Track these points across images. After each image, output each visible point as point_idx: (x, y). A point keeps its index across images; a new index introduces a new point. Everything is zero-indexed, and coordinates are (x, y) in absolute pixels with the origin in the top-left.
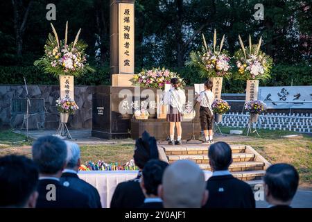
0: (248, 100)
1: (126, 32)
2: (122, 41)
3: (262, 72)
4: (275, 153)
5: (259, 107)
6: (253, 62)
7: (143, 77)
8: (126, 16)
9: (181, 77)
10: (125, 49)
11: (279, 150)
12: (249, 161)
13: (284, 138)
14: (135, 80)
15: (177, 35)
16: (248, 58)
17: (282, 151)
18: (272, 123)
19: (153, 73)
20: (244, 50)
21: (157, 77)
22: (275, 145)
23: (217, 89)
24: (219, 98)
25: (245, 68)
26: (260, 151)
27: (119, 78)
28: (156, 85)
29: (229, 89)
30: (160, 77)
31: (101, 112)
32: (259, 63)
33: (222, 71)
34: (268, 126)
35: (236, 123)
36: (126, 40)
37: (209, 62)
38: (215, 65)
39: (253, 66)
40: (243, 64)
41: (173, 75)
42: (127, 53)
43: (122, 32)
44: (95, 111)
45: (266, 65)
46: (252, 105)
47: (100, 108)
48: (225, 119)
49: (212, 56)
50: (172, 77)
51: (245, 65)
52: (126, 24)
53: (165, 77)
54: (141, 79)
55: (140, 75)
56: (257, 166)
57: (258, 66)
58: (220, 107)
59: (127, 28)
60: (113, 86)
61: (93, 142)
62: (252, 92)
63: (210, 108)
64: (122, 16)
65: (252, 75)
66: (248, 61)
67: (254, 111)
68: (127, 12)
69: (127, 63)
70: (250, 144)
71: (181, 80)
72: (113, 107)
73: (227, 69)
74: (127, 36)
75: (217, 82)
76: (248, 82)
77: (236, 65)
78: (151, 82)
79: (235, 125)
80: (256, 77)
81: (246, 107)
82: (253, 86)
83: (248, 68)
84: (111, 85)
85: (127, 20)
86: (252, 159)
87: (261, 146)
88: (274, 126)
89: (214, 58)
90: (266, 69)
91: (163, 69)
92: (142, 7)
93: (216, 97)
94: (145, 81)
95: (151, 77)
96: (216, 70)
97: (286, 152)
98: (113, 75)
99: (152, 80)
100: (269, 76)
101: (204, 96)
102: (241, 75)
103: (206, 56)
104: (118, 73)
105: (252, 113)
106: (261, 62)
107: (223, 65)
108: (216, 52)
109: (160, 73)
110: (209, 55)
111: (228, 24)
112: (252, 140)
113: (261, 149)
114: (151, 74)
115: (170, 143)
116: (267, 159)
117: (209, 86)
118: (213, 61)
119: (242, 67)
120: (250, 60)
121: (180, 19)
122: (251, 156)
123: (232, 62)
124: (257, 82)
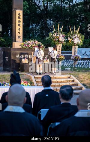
0: (73, 55)
1: (19, 23)
2: (17, 27)
3: (79, 42)
4: (83, 78)
5: (78, 58)
6: (75, 37)
7: (26, 44)
8: (19, 16)
9: (43, 44)
10: (19, 31)
11: (85, 77)
12: (72, 82)
13: (88, 72)
14: (22, 45)
15: (45, 24)
16: (73, 36)
17: (86, 78)
18: (86, 64)
19: (31, 42)
20: (71, 32)
21: (32, 44)
22: (83, 75)
23: (59, 50)
24: (60, 54)
25: (72, 40)
26: (77, 78)
27: (15, 44)
28: (32, 47)
29: (68, 49)
30: (34, 44)
31: (7, 60)
32: (78, 38)
33: (62, 42)
34: (84, 66)
35: (70, 64)
36: (19, 27)
37: (56, 37)
38: (59, 39)
39: (75, 39)
40: (71, 38)
41: (39, 43)
42: (19, 33)
43: (17, 23)
44: (4, 59)
45: (81, 39)
46: (75, 57)
47: (7, 58)
48: (66, 63)
49: (57, 34)
50: (39, 44)
51: (72, 39)
52: (19, 20)
53: (36, 44)
54: (25, 45)
55: (24, 43)
56: (75, 84)
57: (77, 39)
58: (60, 58)
59: (19, 21)
60: (13, 48)
61: (3, 73)
62: (75, 51)
63: (55, 58)
64: (17, 16)
65: (75, 43)
66: (73, 37)
67: (75, 59)
68: (19, 14)
69: (19, 37)
70: (72, 74)
71: (43, 45)
72: (12, 57)
73: (64, 41)
74: (19, 25)
75: (59, 47)
76: (73, 46)
77: (68, 39)
78: (29, 46)
79: (70, 65)
80: (77, 44)
81: (72, 58)
82: (75, 48)
83: (73, 40)
84: (12, 47)
85: (19, 18)
86: (73, 81)
87: (77, 75)
88: (87, 66)
89: (58, 36)
90: (81, 41)
91: (35, 41)
92: (29, 11)
93: (59, 53)
94: (27, 46)
95: (29, 44)
96: (59, 41)
97: (88, 78)
98: (13, 43)
99: (30, 45)
100: (82, 44)
101: (53, 53)
102: (70, 43)
103: (54, 35)
104: (15, 42)
105: (75, 60)
106: (79, 38)
107: (62, 39)
108: (59, 33)
109: (33, 42)
110: (56, 34)
111: (68, 19)
112: (74, 73)
113: (77, 77)
114: (30, 43)
115: (37, 74)
116: (79, 81)
117: (55, 48)
118: (58, 37)
119: (70, 40)
120: (74, 37)
121: (46, 17)
122: (73, 80)
123: (66, 38)
124: (77, 46)
